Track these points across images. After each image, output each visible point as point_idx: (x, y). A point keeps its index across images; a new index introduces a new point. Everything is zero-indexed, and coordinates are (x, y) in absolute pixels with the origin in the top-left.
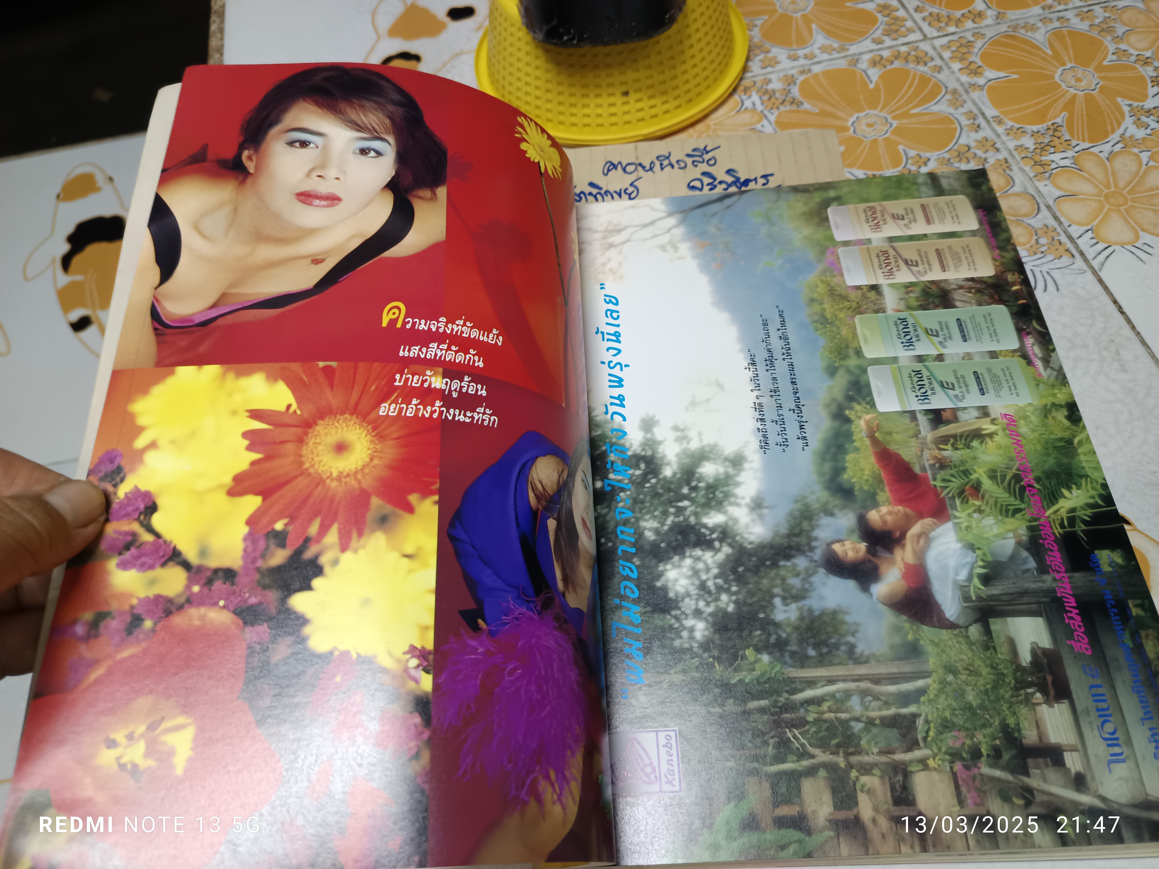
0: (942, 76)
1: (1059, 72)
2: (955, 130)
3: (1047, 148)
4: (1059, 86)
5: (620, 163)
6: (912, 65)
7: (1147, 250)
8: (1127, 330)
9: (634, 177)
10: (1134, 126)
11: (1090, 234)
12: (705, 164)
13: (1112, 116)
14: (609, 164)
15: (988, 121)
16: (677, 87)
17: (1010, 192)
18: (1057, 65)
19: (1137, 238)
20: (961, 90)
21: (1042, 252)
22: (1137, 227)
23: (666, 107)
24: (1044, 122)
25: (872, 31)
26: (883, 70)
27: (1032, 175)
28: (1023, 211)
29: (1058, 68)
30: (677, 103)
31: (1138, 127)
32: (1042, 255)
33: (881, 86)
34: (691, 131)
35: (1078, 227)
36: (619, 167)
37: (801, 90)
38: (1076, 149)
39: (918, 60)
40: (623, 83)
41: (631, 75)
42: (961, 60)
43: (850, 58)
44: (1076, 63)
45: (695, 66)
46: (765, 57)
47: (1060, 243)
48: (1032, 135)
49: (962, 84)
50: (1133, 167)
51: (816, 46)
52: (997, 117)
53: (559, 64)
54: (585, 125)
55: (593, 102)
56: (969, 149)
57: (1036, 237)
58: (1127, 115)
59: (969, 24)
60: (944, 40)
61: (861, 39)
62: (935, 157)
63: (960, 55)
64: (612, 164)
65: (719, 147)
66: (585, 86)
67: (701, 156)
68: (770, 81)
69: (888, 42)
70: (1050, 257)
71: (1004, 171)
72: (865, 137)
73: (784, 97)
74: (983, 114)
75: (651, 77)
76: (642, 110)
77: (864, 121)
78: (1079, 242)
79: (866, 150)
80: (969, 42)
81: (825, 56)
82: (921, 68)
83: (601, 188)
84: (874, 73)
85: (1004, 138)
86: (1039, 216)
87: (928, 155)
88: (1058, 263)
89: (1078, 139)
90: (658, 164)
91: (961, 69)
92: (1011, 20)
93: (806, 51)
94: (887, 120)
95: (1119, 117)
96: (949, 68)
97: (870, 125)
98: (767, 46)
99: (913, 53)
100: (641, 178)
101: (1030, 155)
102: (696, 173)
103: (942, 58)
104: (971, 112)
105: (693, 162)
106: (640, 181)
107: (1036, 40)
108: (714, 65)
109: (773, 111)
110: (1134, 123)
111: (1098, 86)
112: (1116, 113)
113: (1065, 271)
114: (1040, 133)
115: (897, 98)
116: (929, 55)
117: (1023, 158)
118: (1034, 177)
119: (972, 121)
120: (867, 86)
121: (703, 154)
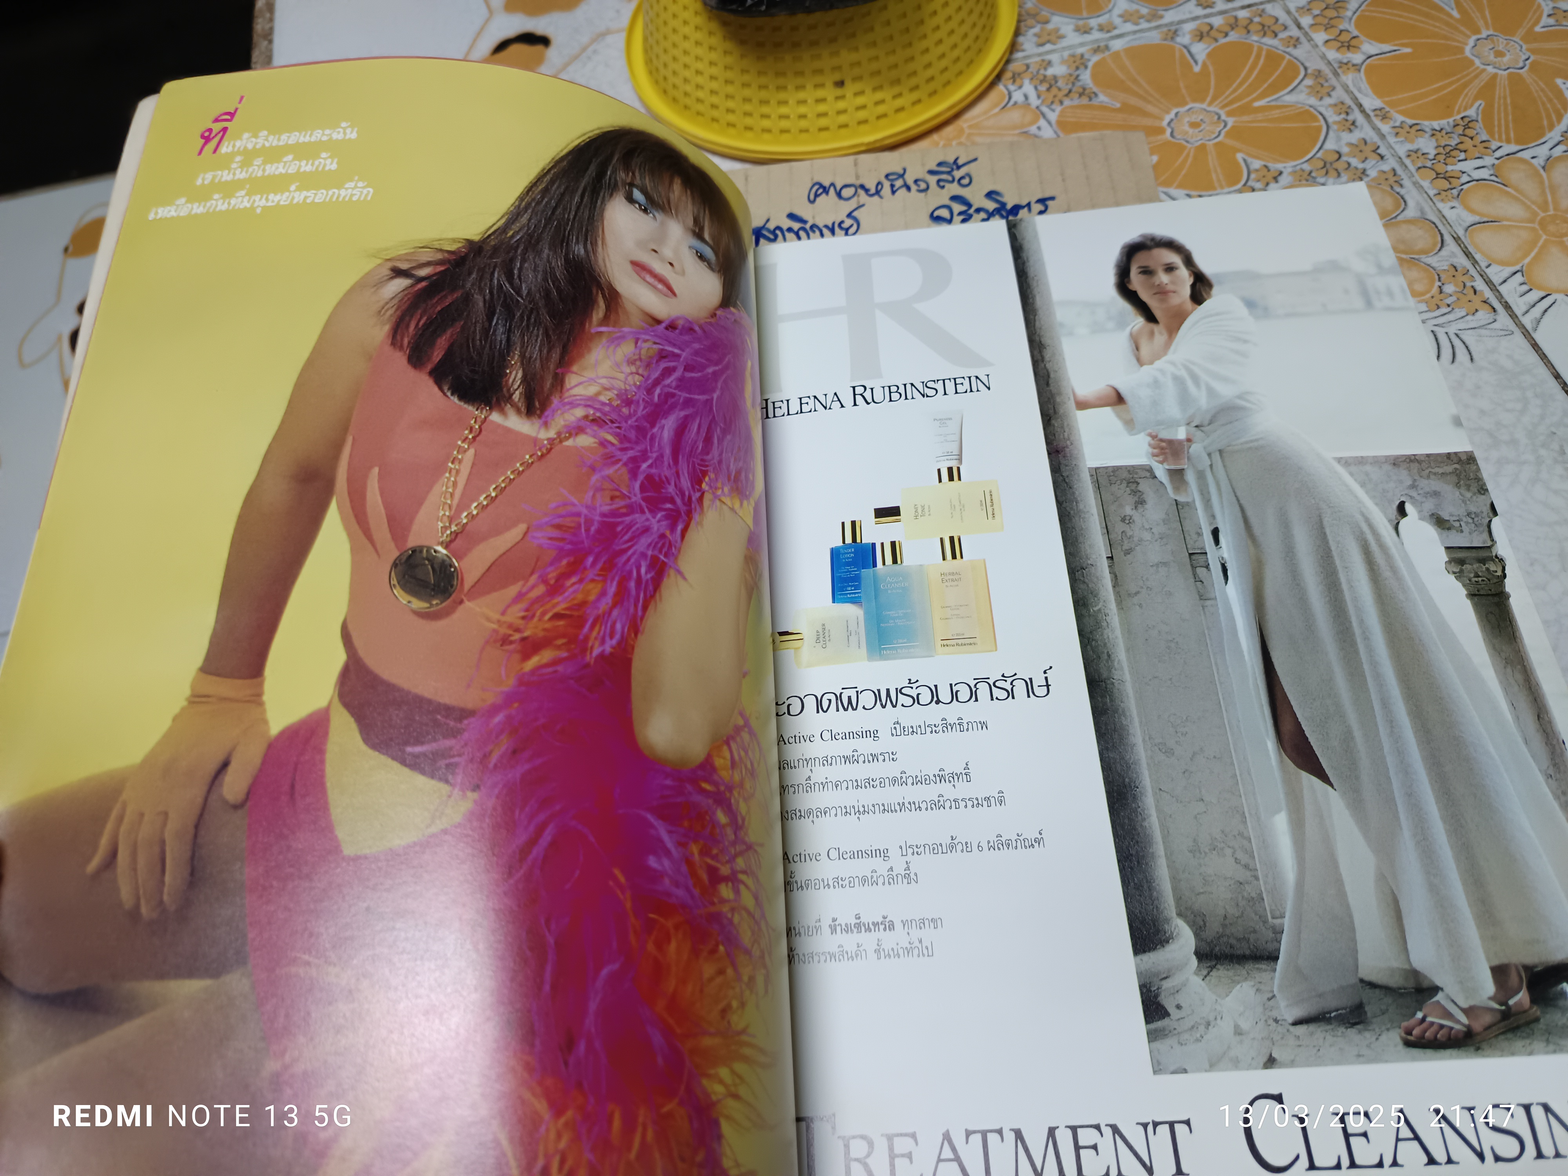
0: (1300, 52)
1: (1471, 42)
2: (1319, 129)
3: (1453, 153)
4: (1472, 63)
5: (832, 184)
6: (1255, 38)
9: (853, 204)
11: (1518, 278)
12: (956, 183)
13: (1549, 106)
14: (816, 187)
15: (1367, 116)
16: (914, 73)
17: (1399, 218)
18: (1468, 33)
20: (1326, 70)
21: (1449, 306)
23: (899, 102)
24: (1450, 116)
26: (1214, 45)
27: (1432, 193)
28: (1420, 245)
29: (1469, 37)
30: (915, 96)
32: (1449, 309)
33: (1211, 68)
34: (935, 137)
35: (1501, 268)
36: (832, 190)
37: (1094, 76)
38: (1498, 154)
39: (1264, 30)
40: (838, 68)
41: (846, 57)
42: (1327, 28)
43: (1165, 29)
44: (1495, 30)
45: (940, 41)
46: (1042, 29)
47: (1475, 292)
48: (1433, 135)
49: (1329, 63)
51: (1117, 11)
52: (1381, 109)
53: (742, 42)
54: (783, 131)
55: (792, 96)
56: (1340, 156)
57: (1439, 284)
61: (1181, 2)
62: (1290, 170)
63: (1326, 21)
64: (821, 186)
65: (975, 160)
66: (780, 74)
67: (949, 173)
68: (1049, 63)
69: (1220, 5)
70: (1460, 313)
71: (1392, 187)
72: (1187, 142)
73: (1070, 86)
74: (1360, 106)
75: (877, 58)
76: (864, 107)
77: (1187, 119)
78: (1502, 289)
79: (1190, 160)
81: (1129, 27)
82: (1268, 41)
83: (805, 222)
84: (1200, 50)
85: (1392, 140)
86: (1444, 253)
87: (1280, 166)
88: (1472, 322)
89: (1500, 140)
90: (887, 185)
91: (1327, 41)
93: (1102, 20)
94: (1219, 118)
95: (1559, 106)
96: (1310, 40)
97: (1194, 125)
98: (1045, 13)
99: (1257, 19)
100: (863, 205)
101: (1429, 164)
102: (942, 197)
103: (1299, 26)
104: (1342, 103)
105: (939, 181)
106: (862, 209)
108: (968, 41)
109: (1053, 107)
111: (1527, 62)
112: (1555, 101)
113: (1483, 332)
114: (1444, 132)
115: (1234, 86)
116: (1281, 21)
117: (1419, 168)
118: (1435, 195)
119: (1343, 116)
120: (1191, 68)
121: (952, 170)
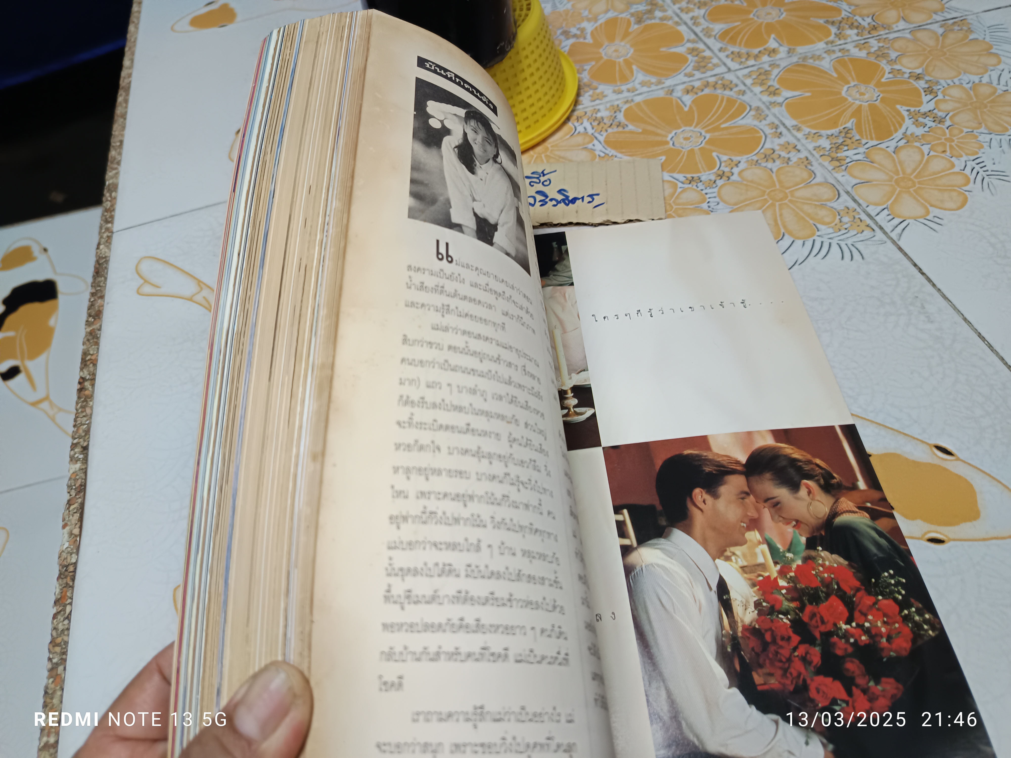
0: (746, 98)
1: (845, 89)
2: (761, 137)
3: (841, 147)
4: (846, 99)
6: (719, 91)
7: (938, 221)
8: (928, 288)
10: (914, 126)
11: (886, 212)
12: (541, 185)
13: (893, 120)
15: (788, 130)
17: (812, 183)
18: (843, 83)
19: (928, 213)
20: (763, 107)
21: (846, 229)
22: (926, 204)
24: (837, 127)
25: (684, 68)
26: (695, 96)
27: (830, 168)
28: (826, 197)
29: (843, 86)
31: (917, 126)
32: (847, 231)
33: (694, 108)
34: (532, 153)
35: (874, 207)
37: (626, 116)
38: (867, 146)
39: (724, 87)
42: (762, 84)
43: (666, 89)
44: (859, 82)
45: (530, 96)
46: (593, 93)
47: (861, 221)
48: (827, 138)
49: (764, 103)
50: (917, 157)
51: (637, 82)
52: (796, 126)
56: (774, 152)
57: (839, 217)
58: (907, 118)
59: (765, 58)
60: (746, 71)
61: (675, 74)
62: (745, 160)
63: (760, 81)
65: (555, 172)
67: (538, 178)
68: (599, 110)
69: (698, 75)
70: (853, 233)
71: (806, 167)
72: (683, 148)
73: (611, 122)
74: (784, 124)
77: (682, 136)
78: (878, 218)
79: (685, 157)
80: (766, 71)
81: (645, 89)
82: (727, 92)
84: (688, 99)
85: (804, 141)
86: (840, 200)
87: (738, 158)
88: (860, 237)
89: (867, 138)
91: (761, 92)
92: (801, 54)
93: (629, 86)
94: (701, 134)
95: (900, 120)
96: (752, 91)
97: (686, 139)
98: (595, 84)
99: (720, 82)
101: (827, 153)
103: (745, 85)
104: (773, 123)
105: (531, 182)
107: (822, 66)
109: (602, 133)
110: (914, 123)
111: (879, 97)
112: (897, 117)
113: (868, 242)
114: (834, 136)
115: (709, 117)
116: (734, 82)
117: (821, 156)
118: (833, 169)
119: (774, 130)
120: (682, 109)
121: (540, 176)
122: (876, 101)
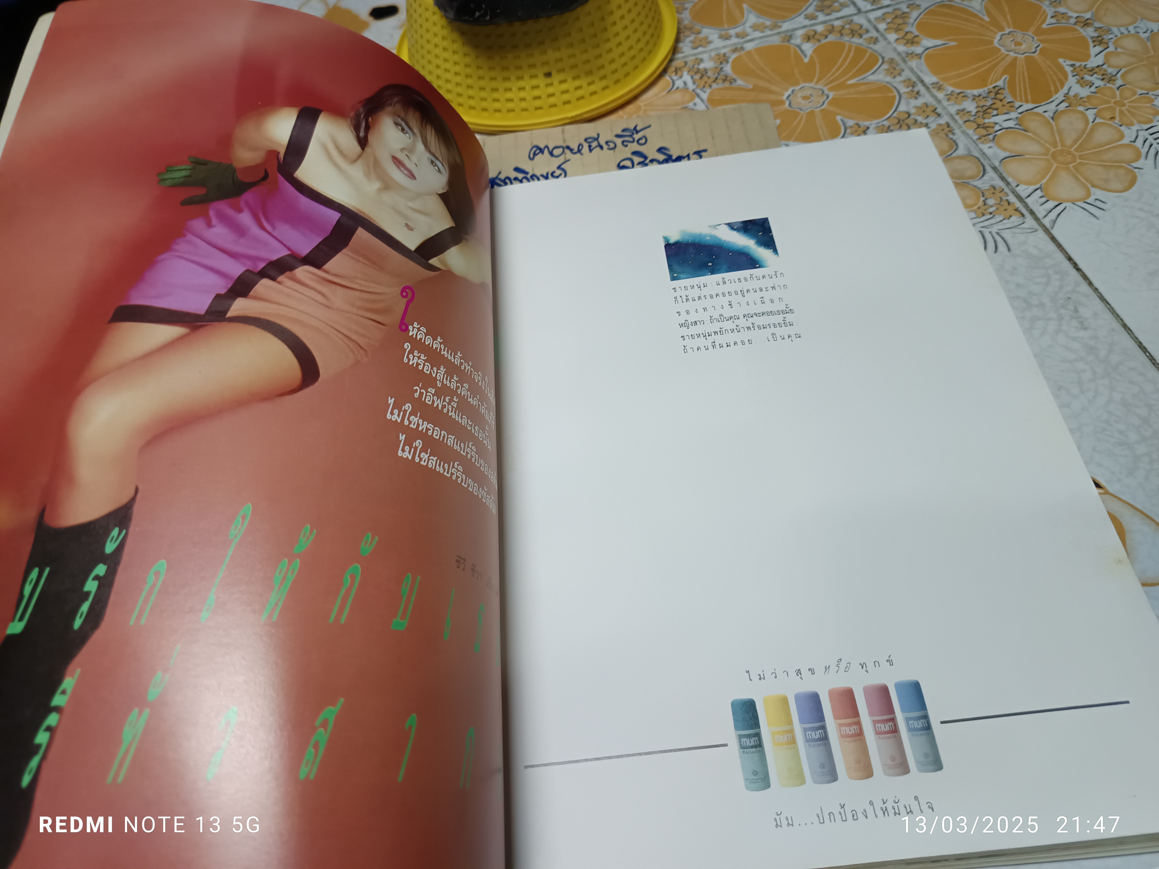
0: (878, 47)
1: (998, 37)
2: (894, 97)
3: (988, 111)
4: (999, 50)
5: (547, 147)
6: (846, 38)
7: (1100, 205)
8: (1084, 287)
9: (561, 159)
10: (1078, 85)
11: (1039, 193)
12: (635, 143)
13: (1054, 77)
14: (535, 149)
15: (927, 88)
16: (602, 67)
17: (953, 155)
18: (996, 30)
19: (1089, 194)
20: (898, 59)
21: (991, 213)
22: (1087, 184)
23: (592, 88)
24: (986, 86)
25: (805, 8)
26: (818, 44)
27: (975, 137)
28: (969, 173)
29: (997, 33)
30: (604, 83)
31: (1082, 86)
32: (991, 216)
33: (816, 60)
34: (621, 113)
35: (1025, 187)
36: (546, 151)
37: (733, 68)
38: (1020, 110)
39: (853, 33)
40: (546, 63)
41: (552, 55)
42: (897, 30)
43: (783, 35)
44: (1014, 28)
45: (620, 44)
46: (695, 38)
47: (1009, 204)
48: (974, 99)
49: (899, 54)
50: (1079, 125)
51: (748, 24)
52: (937, 83)
53: (476, 46)
54: (509, 111)
55: (515, 85)
56: (909, 115)
57: (983, 199)
58: (1070, 75)
60: (879, 13)
61: (794, 16)
62: (874, 126)
63: (896, 26)
64: (538, 148)
65: (649, 126)
66: (505, 69)
67: (631, 136)
68: (701, 60)
69: (821, 17)
70: (999, 218)
72: (801, 109)
73: (716, 75)
74: (922, 81)
75: (574, 56)
76: (567, 91)
77: (800, 94)
78: (1028, 201)
79: (803, 122)
80: (904, 13)
81: (757, 34)
82: (856, 40)
83: (527, 173)
85: (945, 103)
86: (985, 178)
87: (867, 123)
88: (1007, 223)
89: (1021, 101)
90: (586, 146)
91: (897, 40)
93: (738, 30)
94: (823, 92)
95: (1062, 77)
96: (885, 39)
97: (805, 98)
98: (697, 27)
99: (847, 26)
100: (568, 160)
101: (972, 118)
102: (627, 152)
103: (877, 30)
104: (909, 80)
105: (623, 142)
106: (568, 163)
107: (972, 8)
108: (641, 44)
109: (705, 89)
110: (1078, 82)
111: (1038, 48)
112: (1059, 74)
113: (1016, 230)
114: (981, 97)
115: (833, 70)
116: (864, 27)
117: (966, 122)
118: (978, 139)
119: (910, 88)
120: (802, 60)
121: (633, 134)
122: (1034, 52)
